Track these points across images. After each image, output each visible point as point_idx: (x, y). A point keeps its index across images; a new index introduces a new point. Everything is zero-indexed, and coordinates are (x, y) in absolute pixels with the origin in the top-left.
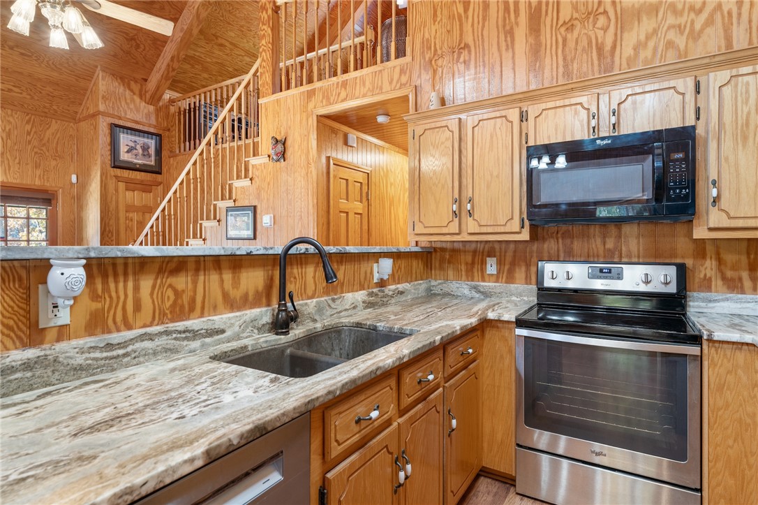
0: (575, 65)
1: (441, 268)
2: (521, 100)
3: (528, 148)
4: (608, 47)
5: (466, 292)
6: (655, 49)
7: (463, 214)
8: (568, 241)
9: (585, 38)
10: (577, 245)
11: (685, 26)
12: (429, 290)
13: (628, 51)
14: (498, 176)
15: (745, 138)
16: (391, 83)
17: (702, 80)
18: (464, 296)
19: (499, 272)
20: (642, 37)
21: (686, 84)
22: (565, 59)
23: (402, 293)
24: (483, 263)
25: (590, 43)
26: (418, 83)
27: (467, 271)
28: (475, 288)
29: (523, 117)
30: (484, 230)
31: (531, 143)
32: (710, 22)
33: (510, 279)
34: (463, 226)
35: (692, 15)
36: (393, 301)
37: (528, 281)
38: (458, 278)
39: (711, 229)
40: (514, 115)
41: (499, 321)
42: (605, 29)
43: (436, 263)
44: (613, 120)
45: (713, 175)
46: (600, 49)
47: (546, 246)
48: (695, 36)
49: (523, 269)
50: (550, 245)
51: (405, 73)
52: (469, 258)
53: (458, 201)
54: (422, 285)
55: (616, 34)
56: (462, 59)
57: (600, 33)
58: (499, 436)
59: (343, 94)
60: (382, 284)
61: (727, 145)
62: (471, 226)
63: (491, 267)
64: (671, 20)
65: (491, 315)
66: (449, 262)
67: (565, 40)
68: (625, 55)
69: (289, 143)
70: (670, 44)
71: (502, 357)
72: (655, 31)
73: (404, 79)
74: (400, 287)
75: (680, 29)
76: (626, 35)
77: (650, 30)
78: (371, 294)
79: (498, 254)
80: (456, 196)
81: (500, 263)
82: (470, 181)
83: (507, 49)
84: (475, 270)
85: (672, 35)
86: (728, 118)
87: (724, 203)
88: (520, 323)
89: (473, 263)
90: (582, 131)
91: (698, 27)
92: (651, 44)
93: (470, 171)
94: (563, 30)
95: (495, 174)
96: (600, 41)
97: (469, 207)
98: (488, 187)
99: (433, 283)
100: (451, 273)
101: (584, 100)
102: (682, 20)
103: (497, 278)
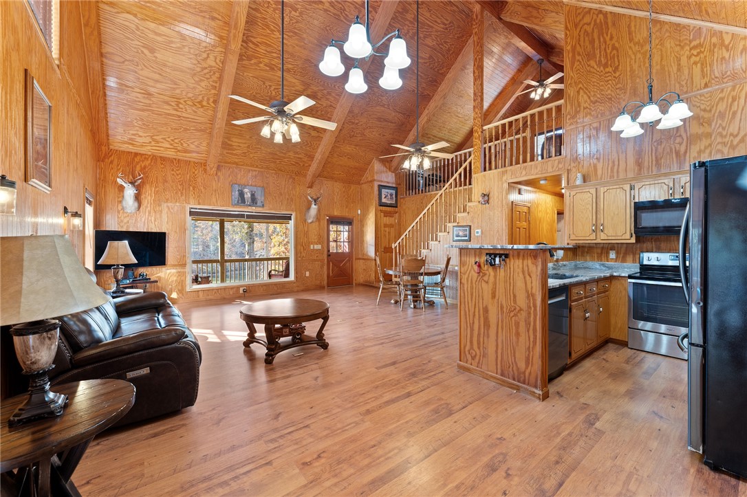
0: (663, 160)
1: (582, 255)
2: (631, 181)
3: (635, 203)
4: (682, 152)
5: (598, 267)
7: (598, 231)
8: (658, 243)
9: (668, 148)
10: (663, 245)
11: (728, 143)
12: (576, 266)
14: (618, 214)
16: (553, 167)
18: (596, 269)
19: (617, 257)
20: (702, 148)
22: (656, 158)
23: (565, 265)
24: (608, 253)
25: (671, 150)
26: (569, 168)
27: (598, 257)
28: (603, 265)
29: (632, 188)
30: (610, 238)
31: (637, 201)
33: (624, 260)
34: (598, 236)
35: (732, 138)
36: (562, 268)
37: (634, 261)
38: (593, 259)
40: (627, 187)
41: (620, 276)
42: (680, 144)
43: (579, 252)
44: (682, 190)
46: (677, 153)
47: (645, 245)
48: (733, 147)
49: (631, 256)
50: (648, 245)
51: (561, 164)
52: (599, 251)
53: (596, 225)
54: (573, 263)
55: (687, 146)
57: (677, 146)
58: (619, 325)
59: (524, 173)
60: (557, 260)
62: (603, 236)
63: (612, 255)
64: (719, 140)
65: (615, 274)
66: (587, 253)
69: (491, 196)
71: (621, 291)
72: (710, 145)
73: (560, 166)
74: (564, 263)
75: (724, 144)
76: (692, 147)
77: (707, 144)
78: (554, 265)
79: (616, 248)
80: (594, 223)
81: (617, 253)
82: (602, 216)
84: (603, 256)
85: (719, 147)
88: (630, 277)
89: (602, 253)
90: (665, 195)
91: (735, 143)
93: (602, 212)
94: (655, 144)
95: (616, 213)
96: (677, 149)
97: (601, 228)
98: (612, 219)
99: (578, 262)
100: (588, 258)
101: (666, 181)
102: (726, 140)
103: (616, 260)
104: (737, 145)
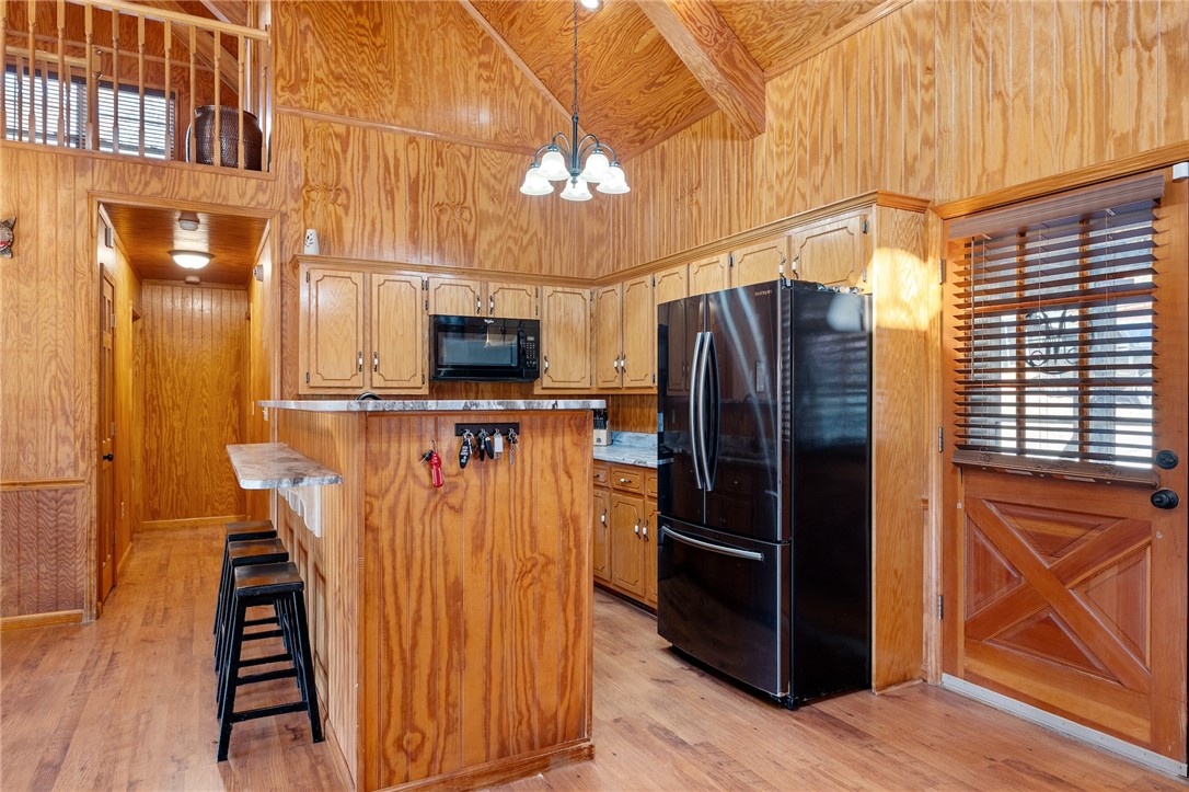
4: (470, 238)
6: (501, 250)
7: (367, 368)
9: (454, 223)
11: (518, 240)
13: (484, 246)
14: (402, 336)
15: (559, 332)
16: (239, 195)
17: (539, 288)
20: (493, 239)
21: (530, 289)
22: (438, 235)
25: (458, 229)
26: (282, 208)
29: (425, 286)
30: (389, 384)
31: (432, 312)
32: (530, 242)
39: (543, 388)
40: (417, 282)
42: (469, 222)
44: (491, 305)
45: (545, 354)
46: (465, 236)
48: (524, 249)
51: (264, 192)
53: (363, 356)
55: (476, 229)
56: (339, 202)
57: (465, 224)
61: (552, 334)
62: (376, 379)
64: (510, 232)
67: (438, 220)
68: (482, 248)
70: (509, 250)
72: (501, 237)
75: (515, 240)
76: (482, 232)
77: (498, 235)
80: (361, 349)
82: (375, 336)
83: (388, 208)
85: (511, 244)
86: (552, 318)
87: (550, 372)
90: (470, 308)
91: (524, 243)
92: (498, 245)
93: (375, 327)
94: (437, 210)
95: (400, 333)
96: (465, 229)
97: (374, 361)
98: (393, 343)
101: (471, 284)
104: (527, 246)
